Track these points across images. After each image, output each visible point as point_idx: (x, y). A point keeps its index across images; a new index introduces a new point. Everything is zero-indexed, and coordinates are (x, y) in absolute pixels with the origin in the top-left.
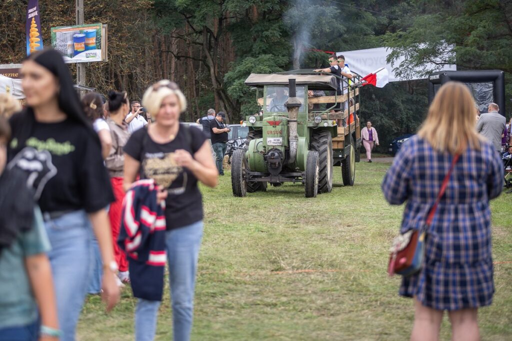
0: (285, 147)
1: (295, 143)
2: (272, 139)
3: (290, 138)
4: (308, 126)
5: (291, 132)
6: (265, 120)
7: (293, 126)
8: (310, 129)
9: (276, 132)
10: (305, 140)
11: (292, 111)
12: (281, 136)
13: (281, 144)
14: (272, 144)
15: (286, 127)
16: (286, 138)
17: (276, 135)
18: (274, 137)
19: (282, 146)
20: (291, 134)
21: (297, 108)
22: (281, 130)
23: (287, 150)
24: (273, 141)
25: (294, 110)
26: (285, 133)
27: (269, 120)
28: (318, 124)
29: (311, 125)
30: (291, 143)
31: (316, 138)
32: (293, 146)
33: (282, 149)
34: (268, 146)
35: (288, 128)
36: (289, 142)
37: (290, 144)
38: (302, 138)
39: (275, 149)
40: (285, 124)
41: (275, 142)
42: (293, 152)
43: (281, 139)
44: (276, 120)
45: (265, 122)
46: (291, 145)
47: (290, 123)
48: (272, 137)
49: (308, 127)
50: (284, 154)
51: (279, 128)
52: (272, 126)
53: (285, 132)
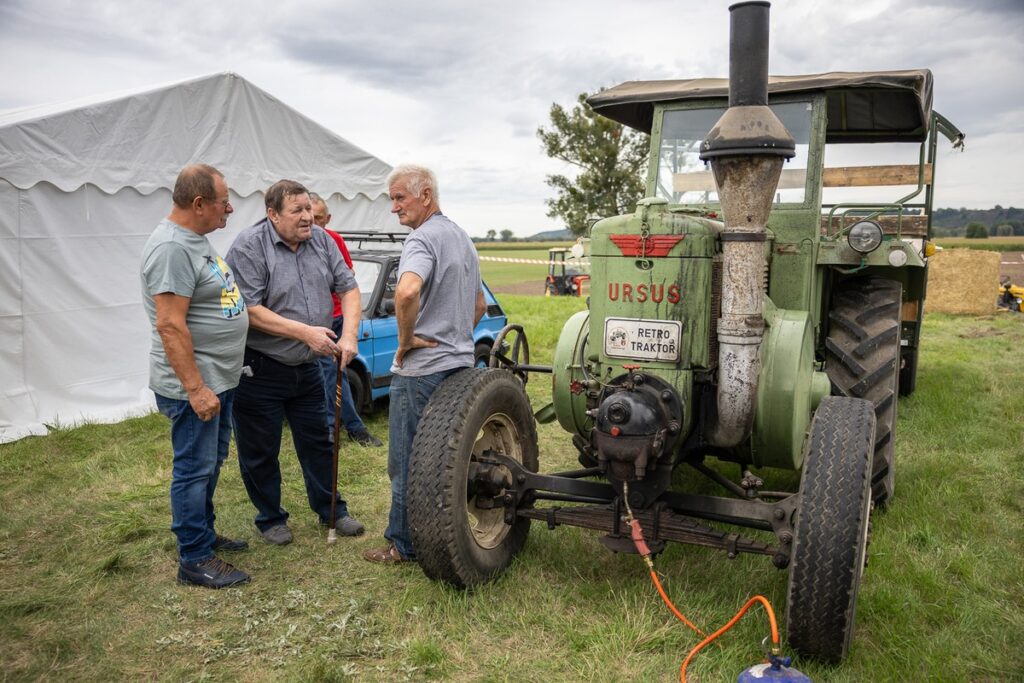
0: (695, 368)
1: (744, 355)
2: (630, 328)
3: (724, 325)
4: (820, 262)
5: (728, 292)
6: (597, 230)
7: (742, 263)
8: (828, 272)
9: (652, 293)
10: (802, 324)
11: (738, 182)
12: (675, 315)
13: (673, 356)
14: (628, 351)
15: (704, 270)
16: (702, 323)
17: (650, 305)
18: (642, 316)
19: (678, 364)
20: (727, 307)
21: (767, 164)
22: (679, 285)
23: (706, 384)
24: (634, 337)
25: (752, 176)
26: (699, 296)
27: (621, 232)
28: (864, 254)
29: (832, 258)
30: (725, 350)
31: (851, 316)
32: (736, 370)
33: (679, 381)
34: (611, 358)
35: (717, 271)
36: (714, 345)
37: (723, 356)
38: (790, 314)
39: (638, 382)
40: (699, 248)
41: (644, 340)
42: (733, 398)
43: (674, 330)
44: (655, 230)
45: (603, 238)
46: (724, 364)
47: (726, 247)
48: (630, 316)
49: (819, 267)
50: (686, 407)
51: (666, 270)
52: (631, 261)
53: (700, 292)
